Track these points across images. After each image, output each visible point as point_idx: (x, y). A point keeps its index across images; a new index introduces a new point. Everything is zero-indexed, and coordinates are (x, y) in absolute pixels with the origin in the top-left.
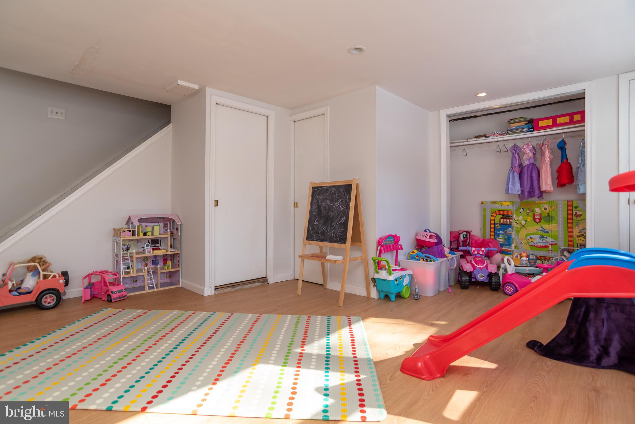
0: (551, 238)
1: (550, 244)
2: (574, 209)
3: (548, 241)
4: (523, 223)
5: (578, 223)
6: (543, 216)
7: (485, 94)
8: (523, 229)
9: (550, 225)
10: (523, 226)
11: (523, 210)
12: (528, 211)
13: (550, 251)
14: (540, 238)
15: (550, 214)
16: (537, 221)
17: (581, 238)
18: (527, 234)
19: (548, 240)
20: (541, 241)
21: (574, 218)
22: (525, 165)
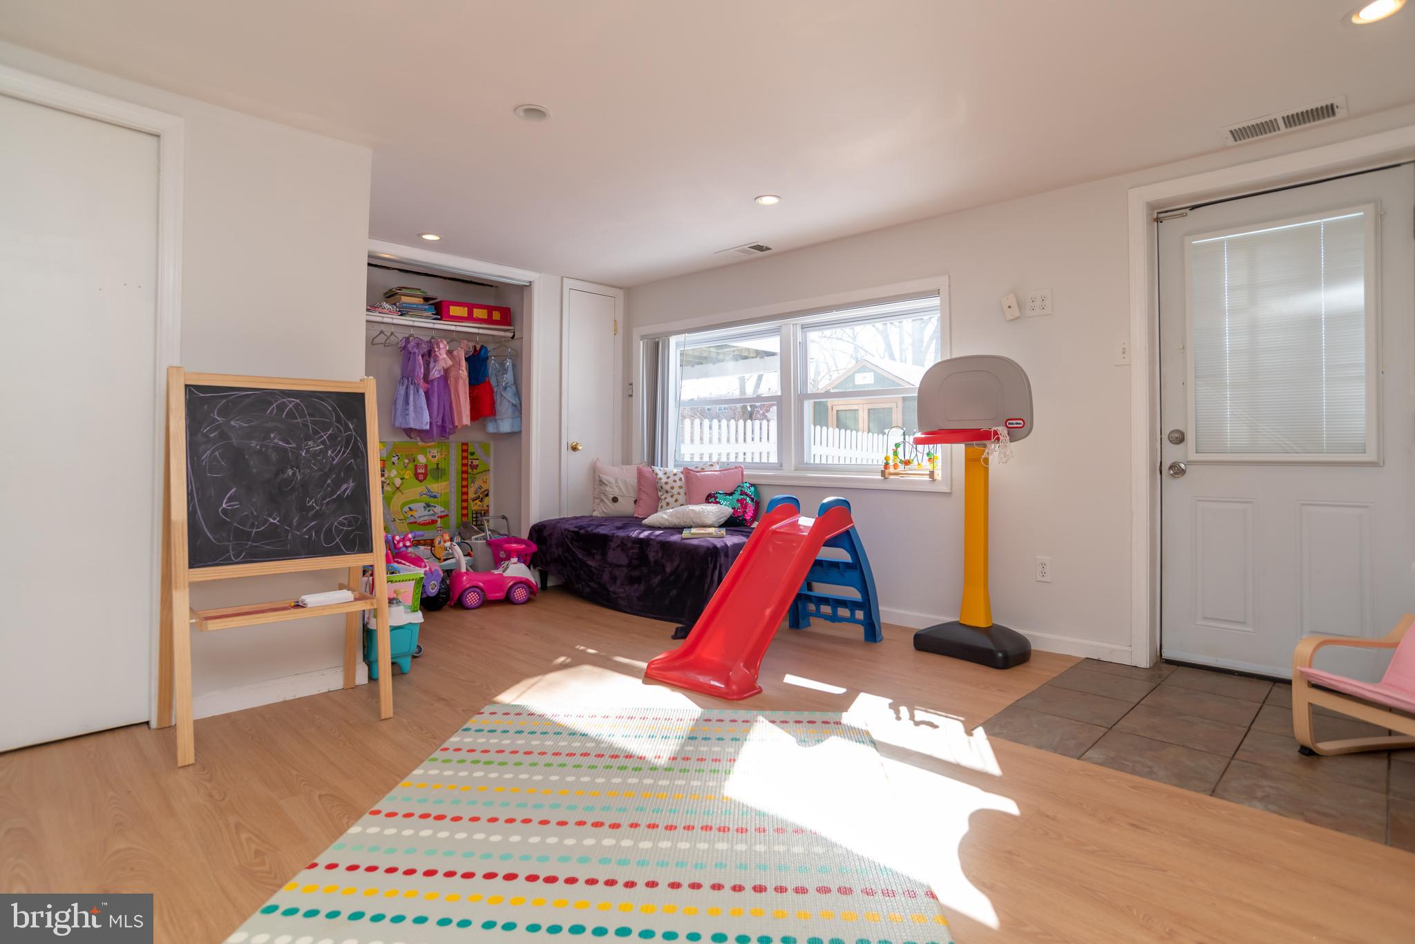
0: (441, 506)
1: (438, 517)
2: (470, 457)
3: (436, 512)
4: (398, 482)
5: (474, 478)
6: (429, 468)
7: (438, 238)
8: (398, 494)
9: (440, 484)
10: (398, 488)
11: (397, 457)
12: (407, 461)
13: (439, 529)
14: (424, 507)
15: (440, 466)
16: (421, 477)
17: (477, 501)
18: (402, 504)
19: (435, 510)
20: (426, 513)
21: (470, 471)
22: (433, 378)
